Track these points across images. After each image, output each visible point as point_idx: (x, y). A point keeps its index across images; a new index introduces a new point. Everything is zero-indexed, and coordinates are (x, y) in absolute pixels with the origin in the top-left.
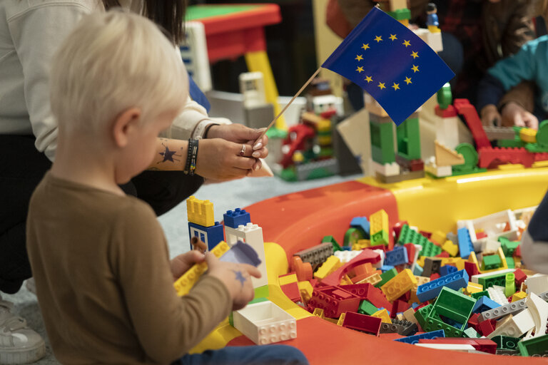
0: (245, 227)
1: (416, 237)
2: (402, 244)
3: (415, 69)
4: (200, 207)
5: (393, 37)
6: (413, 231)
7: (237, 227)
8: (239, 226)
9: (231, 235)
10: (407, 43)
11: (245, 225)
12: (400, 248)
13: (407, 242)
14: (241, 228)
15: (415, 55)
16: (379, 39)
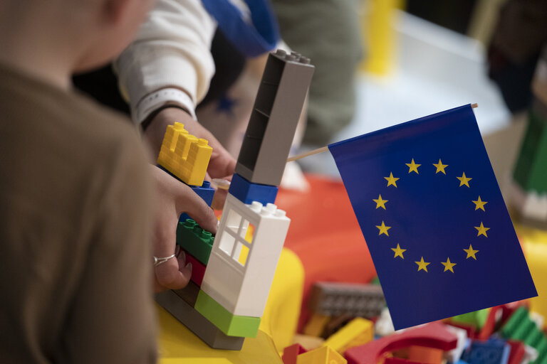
0: (264, 208)
1: (533, 335)
2: (506, 337)
3: (471, 253)
4: (187, 148)
5: (464, 181)
6: (533, 325)
7: (250, 203)
8: (255, 203)
9: (232, 212)
10: (480, 204)
11: (264, 205)
12: (499, 342)
13: (516, 337)
14: (257, 207)
15: (482, 230)
16: (441, 167)
